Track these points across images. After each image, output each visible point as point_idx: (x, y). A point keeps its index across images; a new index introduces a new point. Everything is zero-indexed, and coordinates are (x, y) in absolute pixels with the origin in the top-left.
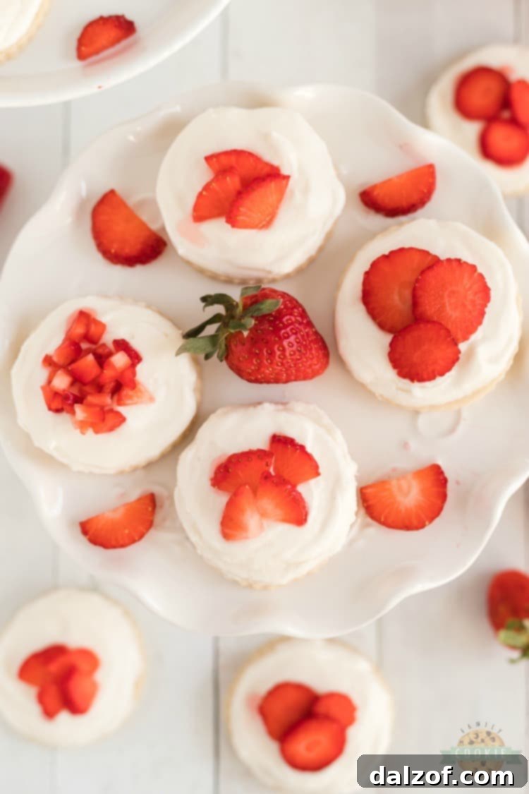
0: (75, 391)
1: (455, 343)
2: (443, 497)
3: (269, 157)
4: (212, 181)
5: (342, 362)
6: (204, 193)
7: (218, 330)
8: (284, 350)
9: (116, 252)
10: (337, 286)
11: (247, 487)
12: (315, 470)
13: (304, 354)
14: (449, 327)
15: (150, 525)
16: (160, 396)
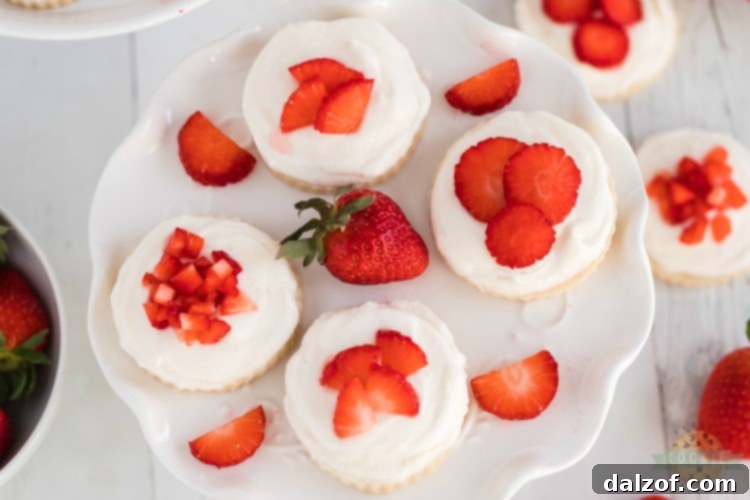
0: (178, 303)
1: (549, 223)
2: (555, 381)
3: (351, 63)
4: (299, 90)
5: (441, 259)
6: (291, 103)
7: (315, 234)
8: (381, 245)
9: (206, 172)
10: (430, 185)
11: (357, 380)
12: (422, 360)
13: (403, 250)
14: (543, 208)
15: (260, 438)
16: (262, 304)
